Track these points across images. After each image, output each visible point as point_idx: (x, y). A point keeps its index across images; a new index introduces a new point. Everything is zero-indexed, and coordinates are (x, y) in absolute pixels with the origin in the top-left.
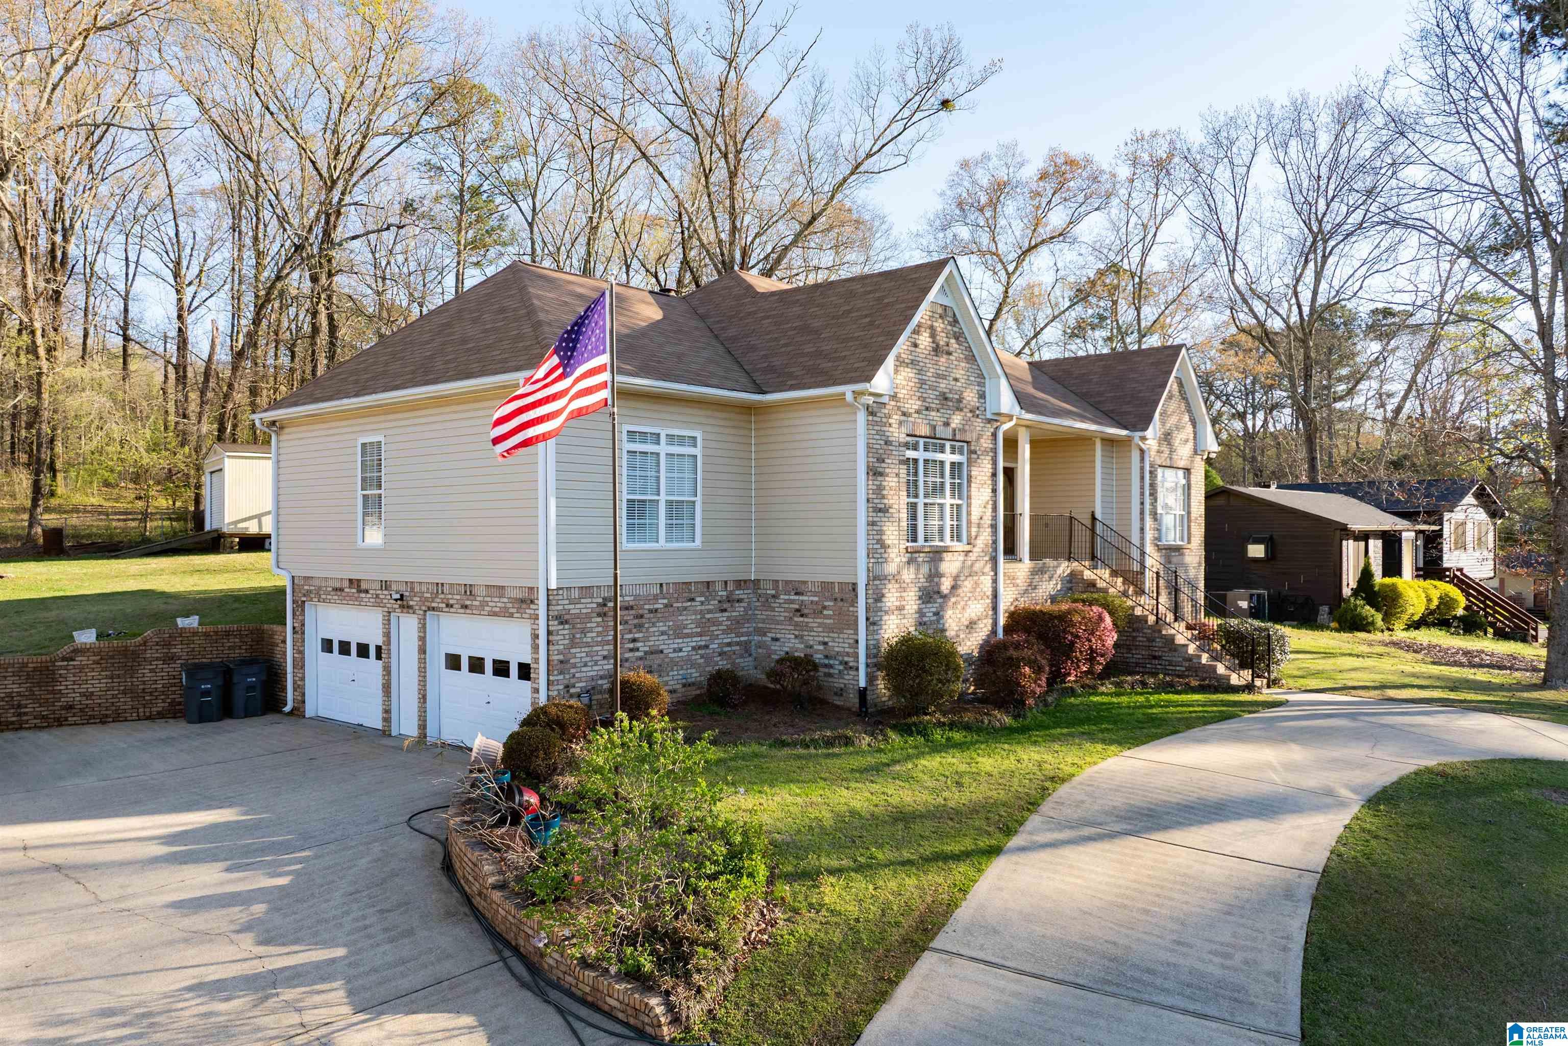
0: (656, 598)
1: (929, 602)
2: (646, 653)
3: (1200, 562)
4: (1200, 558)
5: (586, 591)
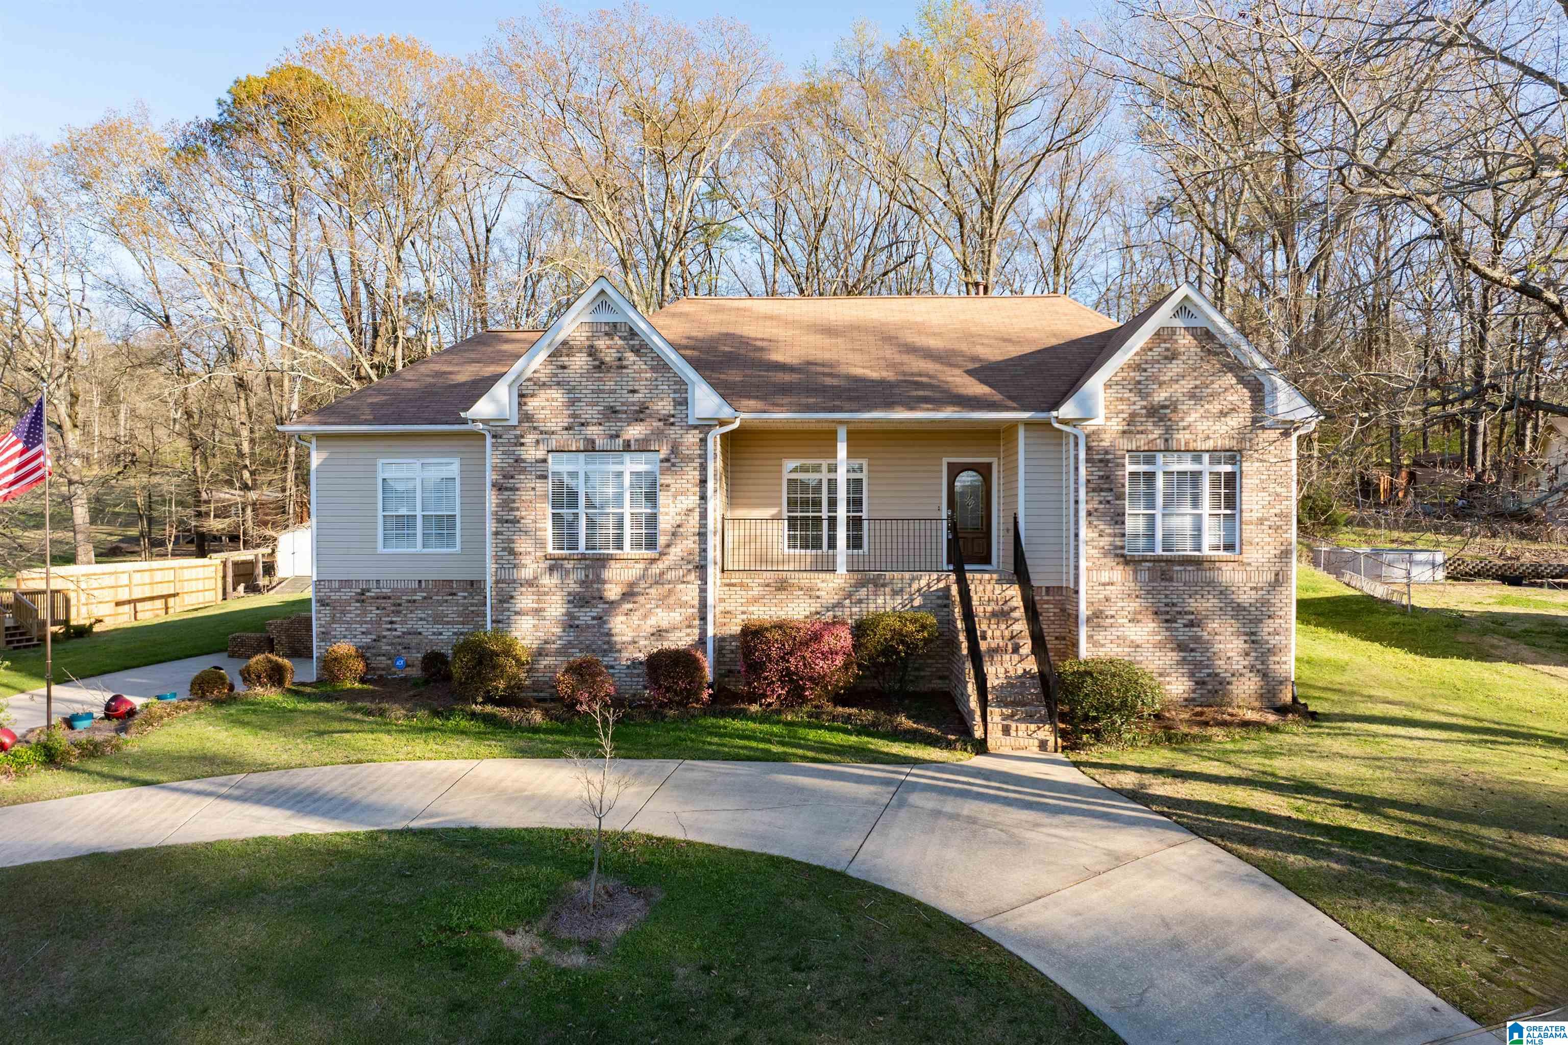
0: (414, 591)
1: (582, 607)
2: (404, 633)
3: (1277, 580)
4: (1277, 575)
5: (346, 583)
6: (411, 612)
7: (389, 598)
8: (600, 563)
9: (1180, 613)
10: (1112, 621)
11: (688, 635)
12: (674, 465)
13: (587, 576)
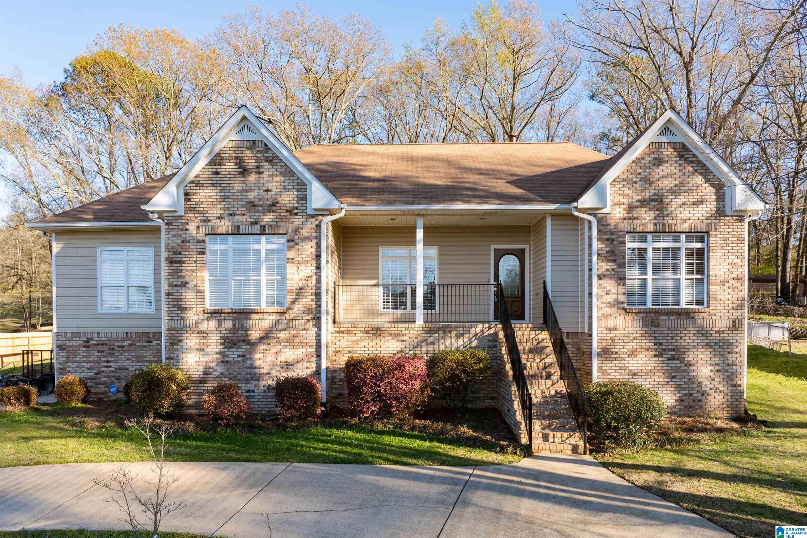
0: (123, 340)
1: (231, 347)
2: (116, 369)
3: (734, 326)
4: (734, 322)
5: (76, 334)
6: (121, 354)
7: (106, 344)
8: (243, 316)
9: (665, 350)
10: (616, 356)
11: (308, 368)
12: (297, 244)
13: (234, 325)
